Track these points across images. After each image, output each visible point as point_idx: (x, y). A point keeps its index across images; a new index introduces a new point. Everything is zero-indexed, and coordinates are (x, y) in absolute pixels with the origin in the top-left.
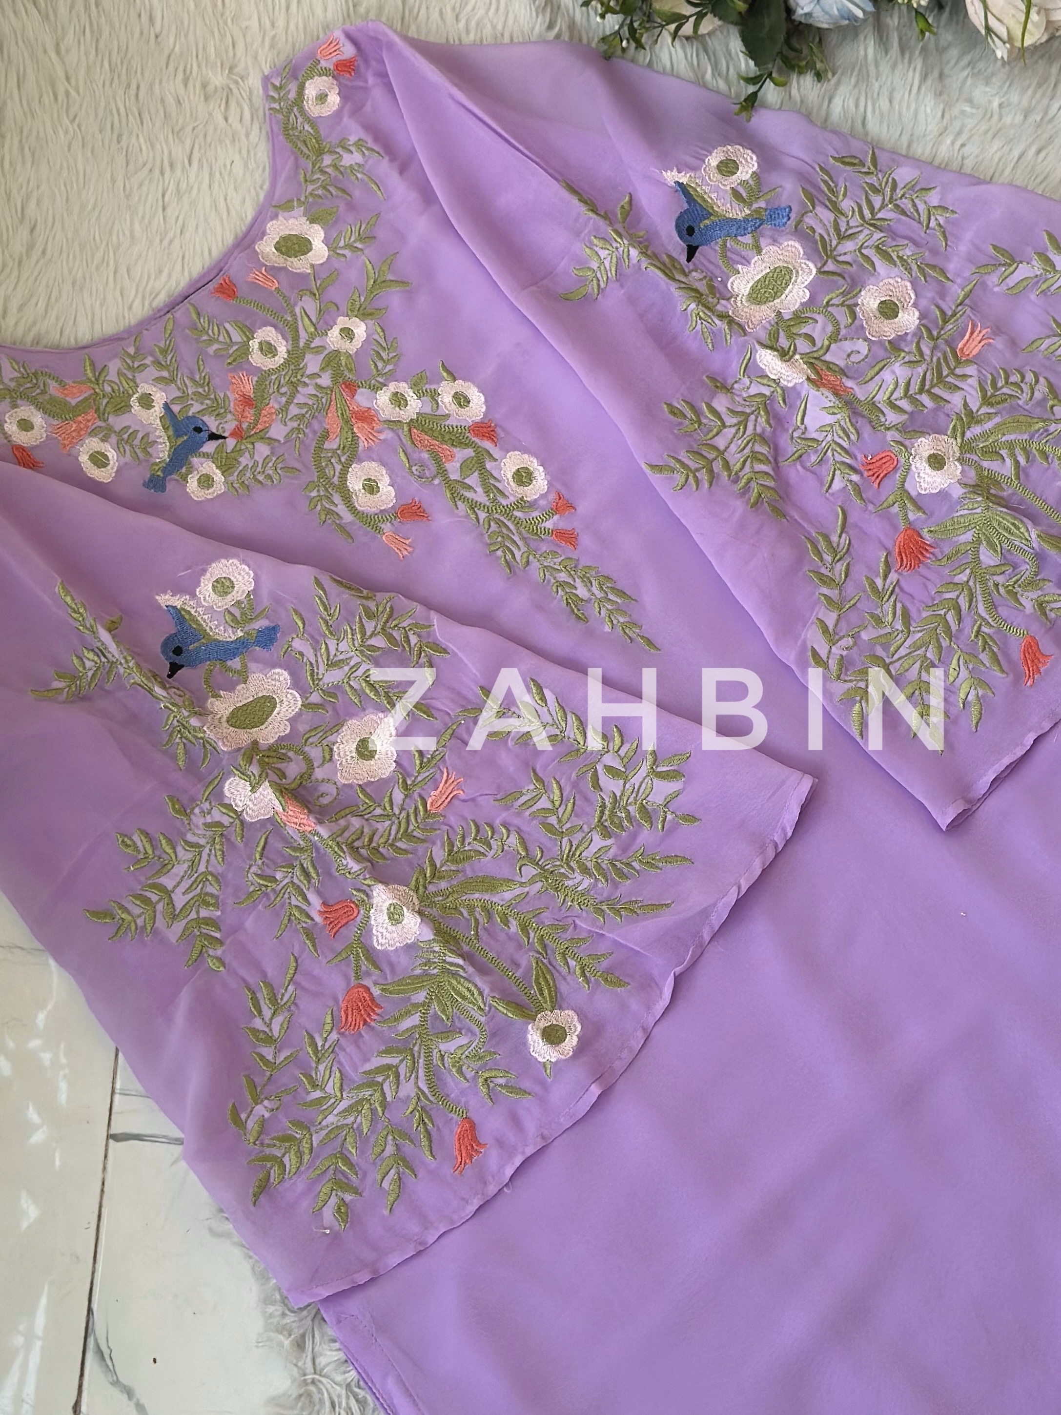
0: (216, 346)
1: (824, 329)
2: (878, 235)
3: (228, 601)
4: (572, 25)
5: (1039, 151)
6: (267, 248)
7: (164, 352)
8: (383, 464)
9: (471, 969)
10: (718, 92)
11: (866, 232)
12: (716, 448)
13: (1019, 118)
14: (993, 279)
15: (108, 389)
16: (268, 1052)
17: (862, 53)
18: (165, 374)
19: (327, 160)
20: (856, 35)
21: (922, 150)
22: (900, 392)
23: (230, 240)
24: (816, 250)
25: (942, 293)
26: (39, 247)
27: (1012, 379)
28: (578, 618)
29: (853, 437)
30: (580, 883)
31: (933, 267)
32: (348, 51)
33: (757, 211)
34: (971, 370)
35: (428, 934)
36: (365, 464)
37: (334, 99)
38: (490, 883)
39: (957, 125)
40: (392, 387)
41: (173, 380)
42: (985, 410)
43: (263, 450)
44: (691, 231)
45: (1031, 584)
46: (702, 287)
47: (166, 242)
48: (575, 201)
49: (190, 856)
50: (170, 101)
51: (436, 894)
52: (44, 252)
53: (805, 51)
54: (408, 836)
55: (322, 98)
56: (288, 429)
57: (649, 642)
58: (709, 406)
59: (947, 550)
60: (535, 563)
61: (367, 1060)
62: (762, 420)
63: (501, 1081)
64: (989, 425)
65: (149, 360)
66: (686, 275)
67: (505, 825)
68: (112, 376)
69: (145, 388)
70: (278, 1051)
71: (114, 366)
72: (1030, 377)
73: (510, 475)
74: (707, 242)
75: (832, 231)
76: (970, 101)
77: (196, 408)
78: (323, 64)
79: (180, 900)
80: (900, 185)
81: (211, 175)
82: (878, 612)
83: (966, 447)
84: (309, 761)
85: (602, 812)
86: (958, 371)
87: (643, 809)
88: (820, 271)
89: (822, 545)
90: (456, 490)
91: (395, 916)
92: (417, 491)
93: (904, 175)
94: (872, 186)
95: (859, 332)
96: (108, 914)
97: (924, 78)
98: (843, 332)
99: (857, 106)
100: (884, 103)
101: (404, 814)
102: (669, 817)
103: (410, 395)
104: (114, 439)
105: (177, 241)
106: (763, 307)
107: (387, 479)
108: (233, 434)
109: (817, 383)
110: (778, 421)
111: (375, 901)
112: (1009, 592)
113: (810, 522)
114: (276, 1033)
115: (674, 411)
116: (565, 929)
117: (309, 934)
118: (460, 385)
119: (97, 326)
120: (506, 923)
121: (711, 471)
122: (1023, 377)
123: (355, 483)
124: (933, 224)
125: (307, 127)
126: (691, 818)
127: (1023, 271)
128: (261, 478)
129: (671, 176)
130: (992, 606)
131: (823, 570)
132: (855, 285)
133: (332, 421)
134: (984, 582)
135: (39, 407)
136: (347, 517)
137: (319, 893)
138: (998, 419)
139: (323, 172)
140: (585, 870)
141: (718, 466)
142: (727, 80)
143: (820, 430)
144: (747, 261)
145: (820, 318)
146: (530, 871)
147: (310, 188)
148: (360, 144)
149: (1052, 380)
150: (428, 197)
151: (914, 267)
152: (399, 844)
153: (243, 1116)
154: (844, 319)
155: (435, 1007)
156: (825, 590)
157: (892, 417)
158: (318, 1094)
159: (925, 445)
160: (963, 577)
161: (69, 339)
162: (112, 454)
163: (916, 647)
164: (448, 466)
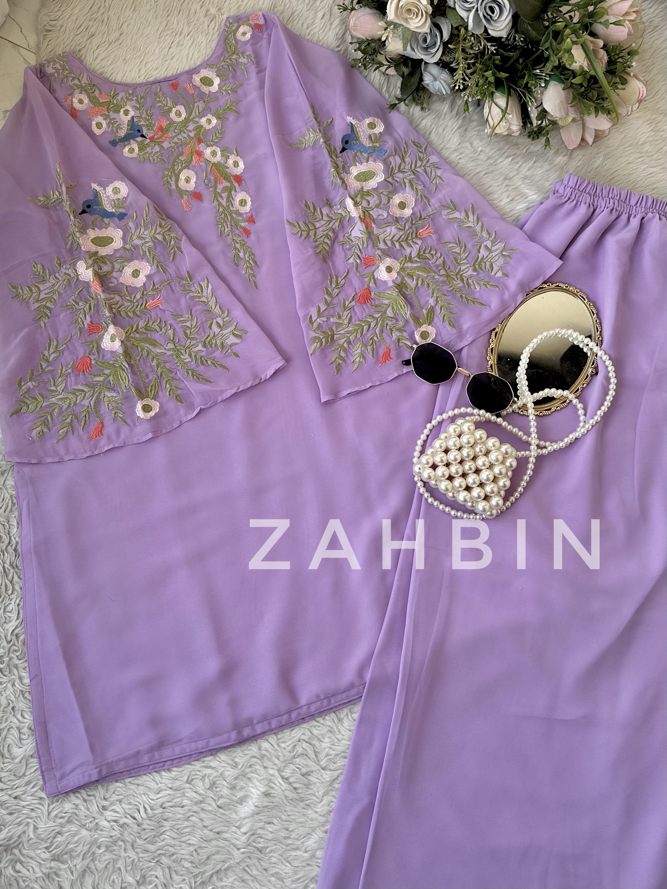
0: (160, 104)
1: (375, 201)
2: (413, 176)
3: (115, 197)
4: (346, 50)
5: (485, 174)
6: (197, 79)
7: (142, 98)
8: (196, 173)
9: (129, 371)
10: (384, 98)
11: (409, 173)
12: (314, 226)
13: (485, 158)
14: (445, 212)
15: (115, 102)
16: (44, 365)
17: (443, 107)
18: (138, 106)
19: (235, 57)
20: (444, 101)
21: (446, 153)
22: (390, 238)
23: (187, 69)
24: (388, 171)
25: (424, 208)
26: (120, 41)
27: (432, 252)
28: (235, 263)
29: (365, 246)
30: (186, 359)
31: (426, 197)
32: (262, 21)
33: (375, 147)
34: (419, 242)
35: (121, 351)
36: (190, 171)
37: (248, 36)
38: (154, 344)
39: (462, 150)
40: (214, 148)
41: (139, 109)
42: (416, 259)
43: (157, 148)
44: (347, 142)
45: (400, 330)
46: (340, 165)
47: (164, 60)
48: (311, 112)
49: (54, 282)
50: (193, 11)
51: (132, 338)
52: (120, 44)
53: (422, 98)
54: (134, 312)
55: (244, 34)
56: (170, 146)
57: (256, 285)
58: (320, 209)
59: (377, 303)
60: (231, 237)
61: (76, 385)
62: (337, 224)
63: (121, 416)
64: (415, 265)
65: (135, 98)
66: (337, 157)
67: (171, 325)
68: (119, 98)
69: (128, 107)
70: (48, 366)
71: (122, 95)
72: (439, 255)
73: (238, 200)
74: (351, 149)
75: (397, 167)
76: (471, 144)
77: (142, 123)
78: (250, 22)
79: (42, 296)
80: (430, 162)
81: (193, 43)
82: (341, 314)
83: (402, 269)
84: (113, 267)
85: (207, 338)
86: (414, 240)
87: (222, 343)
88: (385, 180)
89: (334, 280)
90: (217, 195)
91: (113, 339)
92: (202, 190)
93: (434, 159)
94: (420, 157)
95: (387, 208)
96: (15, 288)
97: (460, 128)
98: (381, 206)
99: (431, 126)
100: (440, 130)
101: (137, 303)
102: (229, 351)
103: (219, 153)
104: (108, 120)
105: (168, 61)
106: (358, 183)
107: (195, 180)
108: (150, 138)
109: (362, 220)
110: (342, 226)
111: (109, 330)
112: (390, 329)
113: (334, 269)
114: (51, 360)
115: (307, 205)
116: (172, 372)
117: (80, 329)
118: (238, 159)
119: (124, 79)
120: (152, 360)
121: (308, 234)
122: (436, 253)
123: (182, 177)
124: (434, 182)
125: (233, 42)
126: (236, 355)
127: (457, 215)
128: (151, 158)
129: (350, 119)
130: (382, 331)
131: (329, 289)
132: (395, 191)
133: (187, 150)
134: (383, 321)
135: (88, 97)
136: (174, 187)
137: (91, 317)
138: (419, 264)
139: (230, 60)
140: (190, 355)
141: (312, 233)
142: (389, 96)
143: (355, 237)
144: (361, 163)
145: (376, 197)
146: (171, 346)
147: (223, 63)
148: (249, 56)
149: (446, 260)
150: (262, 86)
151: (419, 194)
152: (129, 313)
153: (23, 384)
154: (384, 201)
155: (111, 378)
156: (326, 297)
157: (382, 246)
158: (54, 388)
159: (389, 261)
160: (377, 316)
161: (112, 78)
162: (104, 125)
163: (348, 332)
164: (218, 185)
